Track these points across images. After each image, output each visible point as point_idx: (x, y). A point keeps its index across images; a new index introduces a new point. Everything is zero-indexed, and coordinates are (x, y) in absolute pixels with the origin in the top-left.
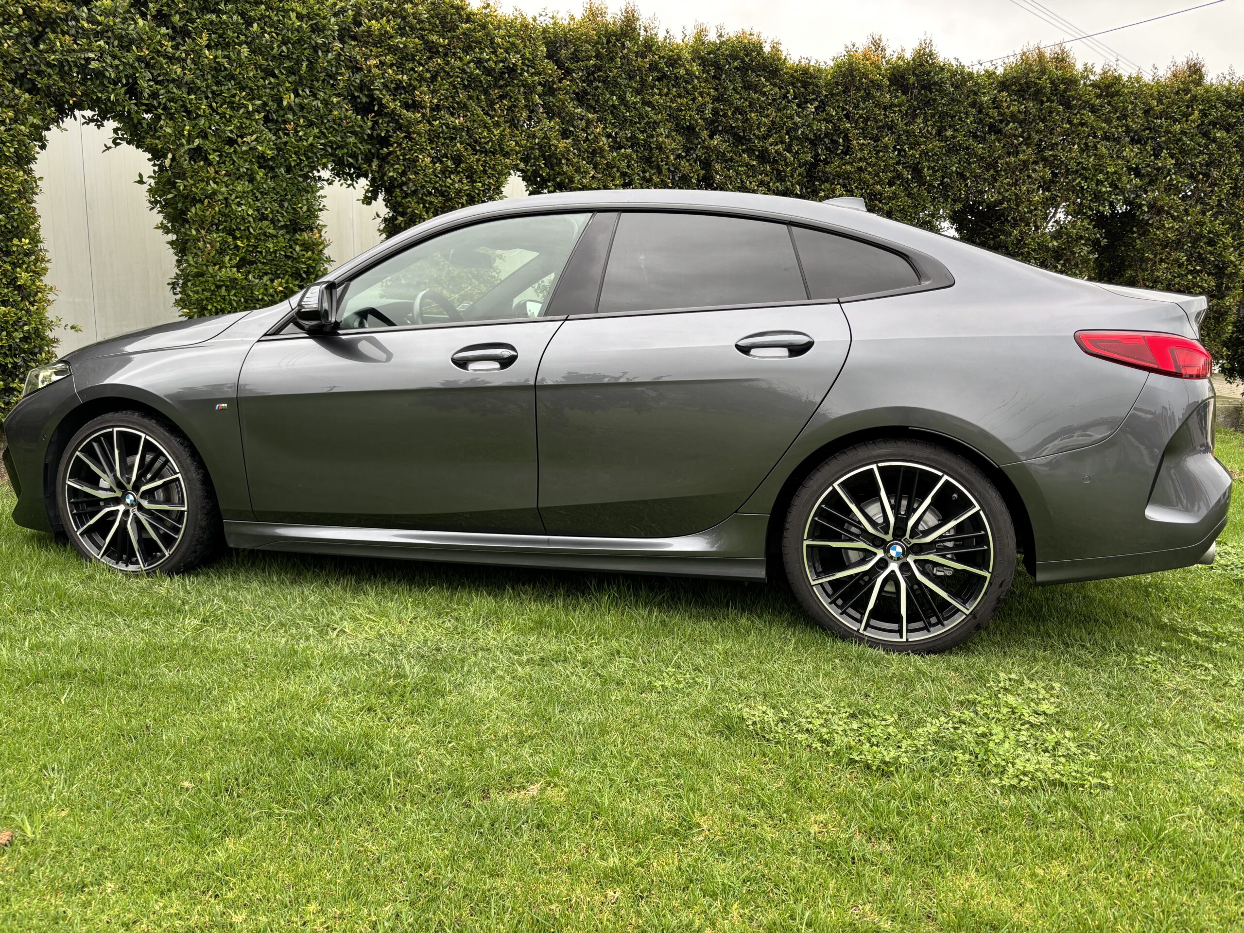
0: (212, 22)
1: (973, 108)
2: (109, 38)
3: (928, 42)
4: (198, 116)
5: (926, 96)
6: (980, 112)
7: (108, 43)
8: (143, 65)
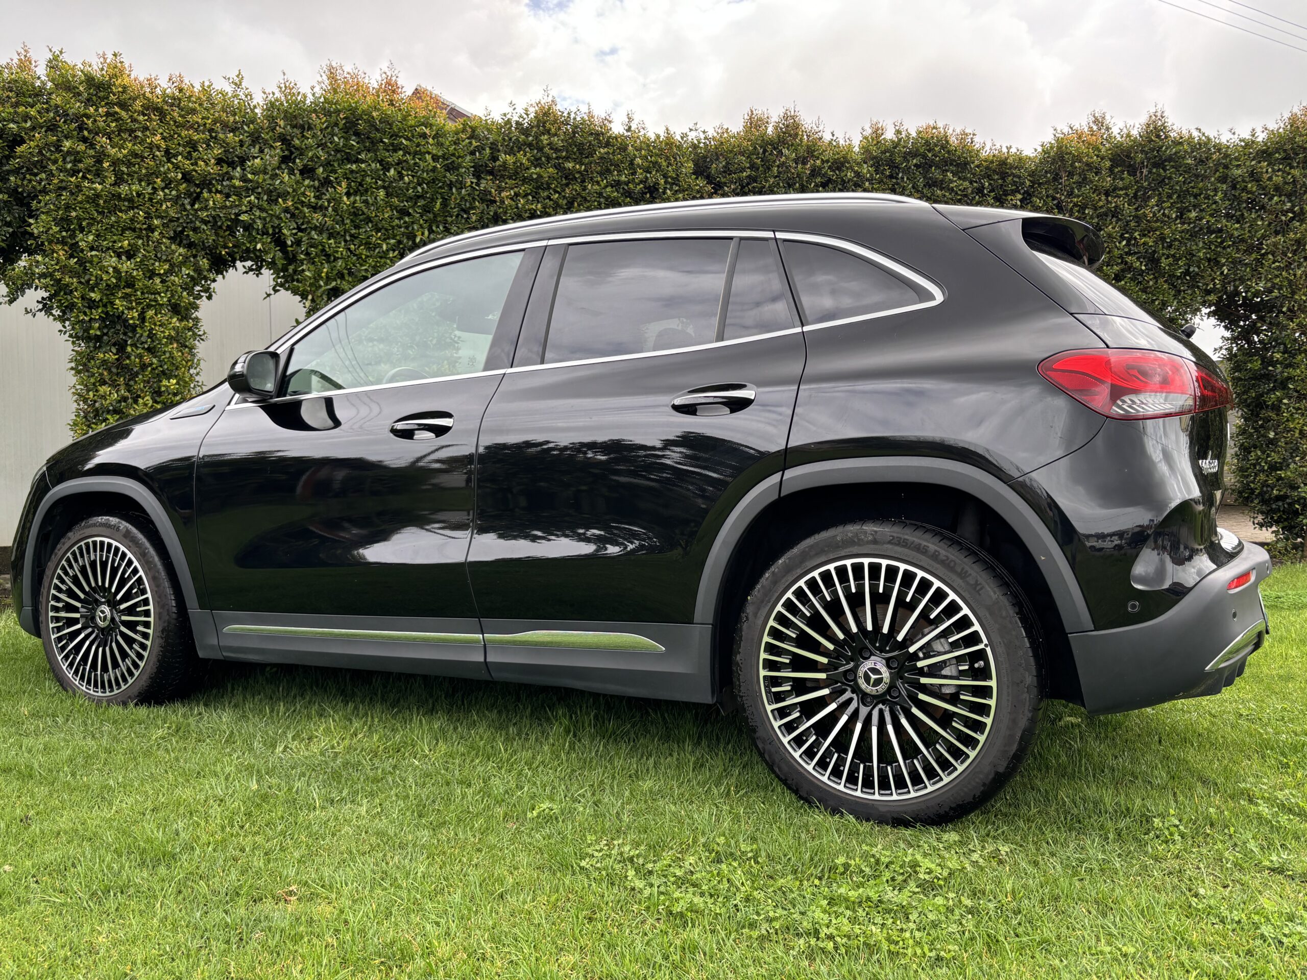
0: (352, 171)
1: (1224, 182)
2: (259, 193)
3: (1159, 114)
4: (336, 259)
5: (1159, 175)
6: (1234, 187)
7: (258, 199)
8: (289, 216)
